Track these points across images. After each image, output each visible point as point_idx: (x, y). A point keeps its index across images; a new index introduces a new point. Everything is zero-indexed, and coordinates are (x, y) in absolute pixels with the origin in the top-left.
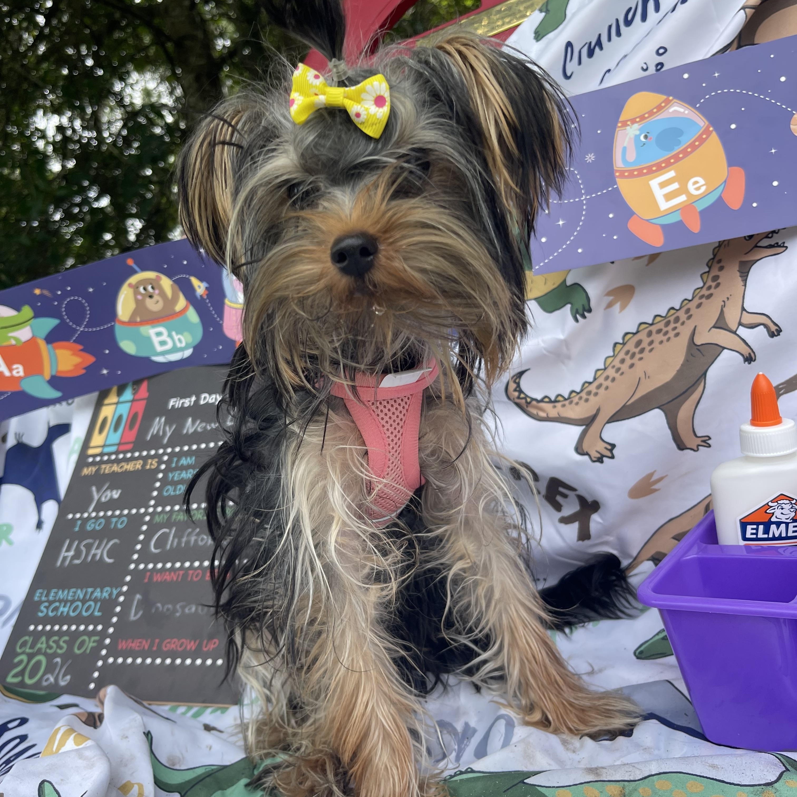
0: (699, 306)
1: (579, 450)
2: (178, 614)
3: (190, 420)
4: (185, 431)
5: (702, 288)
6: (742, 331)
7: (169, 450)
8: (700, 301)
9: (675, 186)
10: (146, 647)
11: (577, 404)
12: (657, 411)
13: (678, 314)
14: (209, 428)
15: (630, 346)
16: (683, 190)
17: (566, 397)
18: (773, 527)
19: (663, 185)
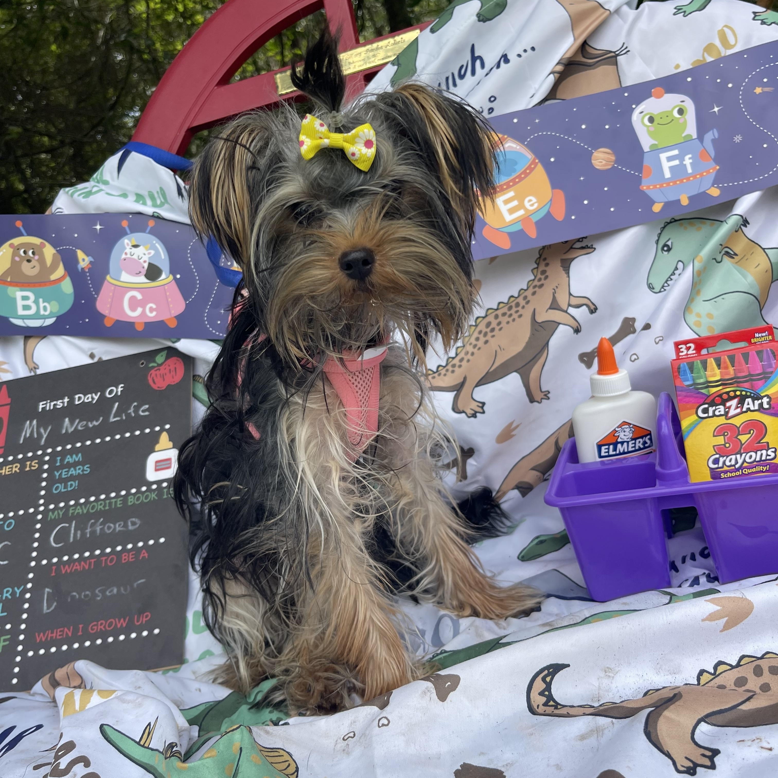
0: (534, 293)
1: (455, 409)
2: (99, 598)
3: (67, 420)
4: (64, 431)
5: (534, 280)
6: (572, 311)
7: (49, 450)
8: (534, 290)
9: (515, 203)
10: (70, 634)
11: (445, 375)
12: (515, 374)
13: (518, 300)
14: (91, 426)
15: (482, 327)
16: (521, 206)
17: (435, 370)
18: (619, 446)
19: (506, 202)
